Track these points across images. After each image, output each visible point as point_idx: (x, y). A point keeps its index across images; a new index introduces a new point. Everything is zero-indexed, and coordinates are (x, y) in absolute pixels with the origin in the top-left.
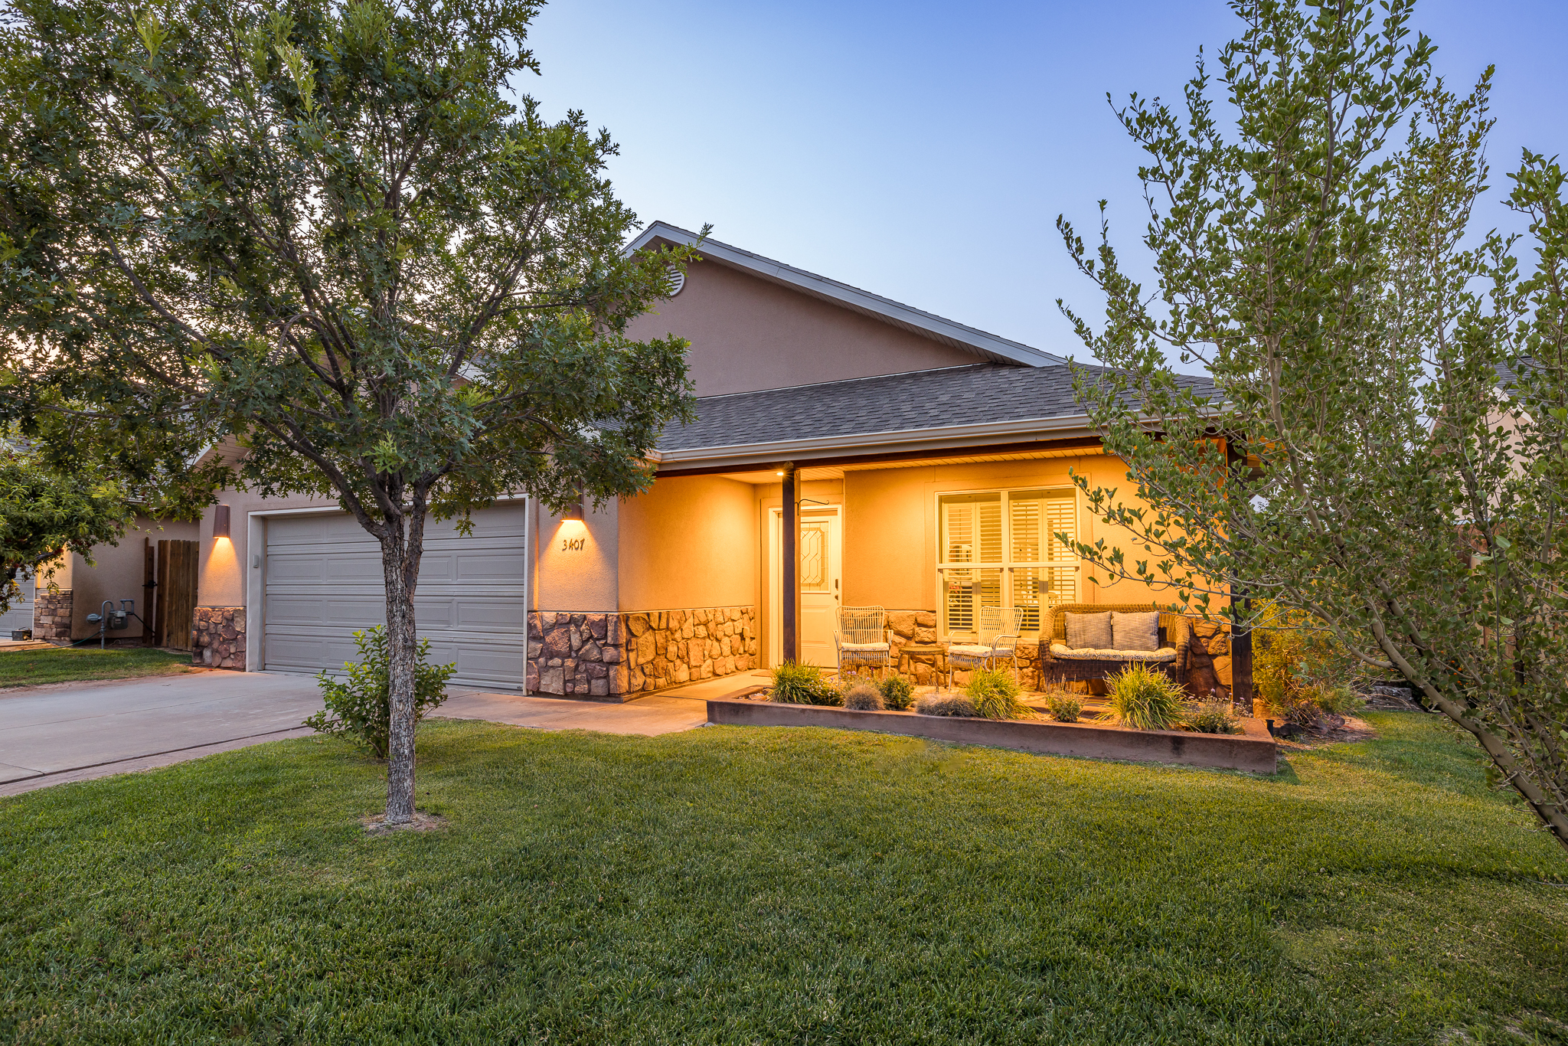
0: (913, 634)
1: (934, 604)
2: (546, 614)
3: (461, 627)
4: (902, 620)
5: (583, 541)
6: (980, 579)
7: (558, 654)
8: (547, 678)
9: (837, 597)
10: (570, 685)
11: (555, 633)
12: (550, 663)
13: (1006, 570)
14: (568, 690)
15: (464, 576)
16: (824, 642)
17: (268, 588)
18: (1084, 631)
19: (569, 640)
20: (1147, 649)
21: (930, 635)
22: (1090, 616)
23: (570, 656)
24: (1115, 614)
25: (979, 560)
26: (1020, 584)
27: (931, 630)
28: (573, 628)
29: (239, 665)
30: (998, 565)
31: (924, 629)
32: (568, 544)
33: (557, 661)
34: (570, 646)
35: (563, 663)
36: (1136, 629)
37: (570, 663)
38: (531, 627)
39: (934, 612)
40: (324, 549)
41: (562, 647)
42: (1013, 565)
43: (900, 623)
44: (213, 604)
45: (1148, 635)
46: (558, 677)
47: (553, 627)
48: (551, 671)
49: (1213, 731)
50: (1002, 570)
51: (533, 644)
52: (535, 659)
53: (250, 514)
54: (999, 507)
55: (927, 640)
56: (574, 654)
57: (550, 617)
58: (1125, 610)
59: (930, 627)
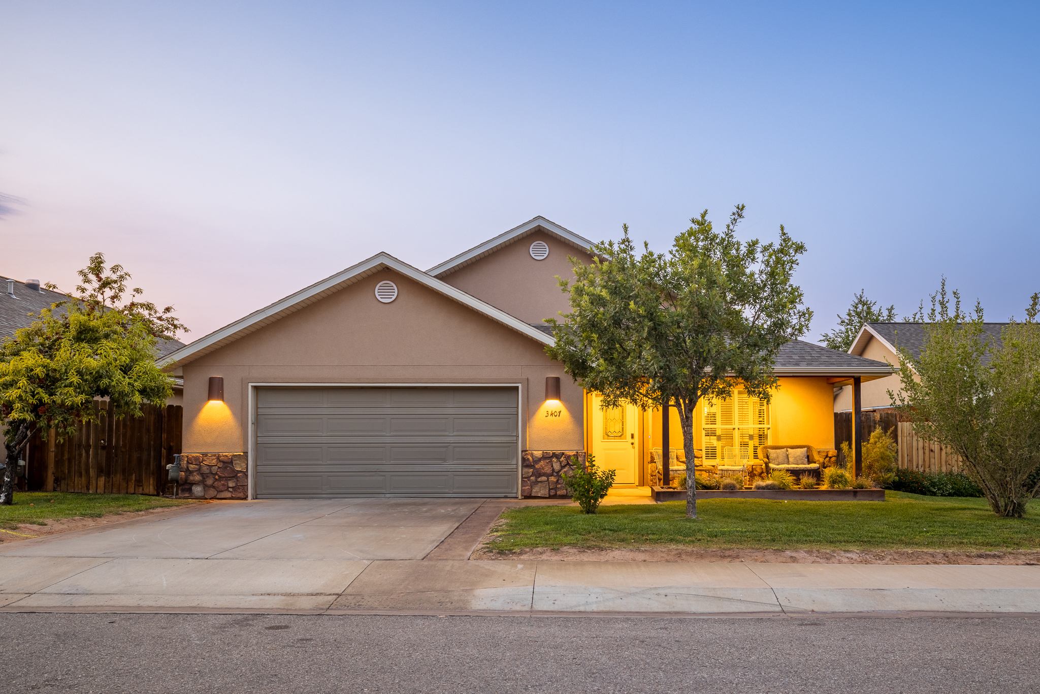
1: (701, 446)
2: (535, 452)
3: (455, 462)
5: (560, 412)
6: (720, 433)
7: (544, 475)
8: (536, 488)
9: (632, 444)
10: (553, 491)
11: (542, 463)
12: (539, 479)
13: (737, 429)
14: (552, 494)
15: (458, 431)
16: (623, 469)
17: (259, 439)
18: (778, 457)
19: (552, 466)
20: (804, 464)
21: (699, 462)
22: (778, 451)
23: (552, 475)
24: (788, 449)
25: (720, 424)
26: (742, 436)
27: (700, 459)
28: (554, 460)
29: (241, 495)
30: (733, 426)
31: (696, 459)
32: (550, 413)
33: (544, 478)
34: (553, 470)
35: (548, 479)
36: (799, 456)
37: (553, 479)
38: (524, 459)
39: (701, 450)
40: (324, 411)
41: (548, 470)
42: (739, 427)
44: (204, 451)
45: (804, 458)
46: (545, 487)
47: (540, 460)
48: (540, 484)
49: (862, 488)
50: (734, 429)
51: (526, 470)
52: (528, 478)
53: (250, 384)
55: (698, 464)
56: (555, 474)
57: (538, 454)
58: (793, 447)
59: (699, 458)
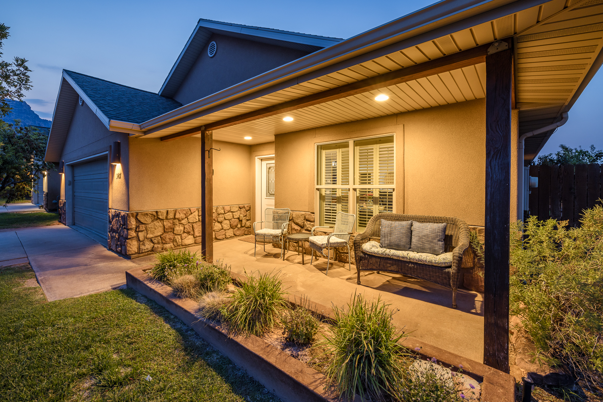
0: (304, 225)
1: (314, 209)
2: (112, 210)
4: (298, 217)
5: (121, 174)
6: (341, 195)
7: (115, 231)
8: (112, 242)
10: (117, 247)
11: (114, 220)
13: (351, 190)
14: (116, 249)
17: (75, 193)
18: (391, 234)
19: (117, 224)
20: (435, 251)
21: (311, 227)
22: (397, 223)
24: (415, 222)
25: (341, 183)
26: (363, 199)
27: (312, 223)
28: (118, 218)
29: (65, 223)
30: (348, 187)
31: (309, 223)
32: (118, 176)
33: (114, 234)
36: (427, 236)
37: (117, 236)
38: (109, 216)
39: (314, 213)
41: (115, 227)
42: (356, 187)
43: (297, 219)
44: (62, 199)
45: (435, 241)
46: (115, 242)
47: (114, 217)
48: (113, 239)
52: (110, 232)
53: (66, 164)
54: (348, 151)
56: (118, 232)
57: (113, 212)
58: (423, 220)
